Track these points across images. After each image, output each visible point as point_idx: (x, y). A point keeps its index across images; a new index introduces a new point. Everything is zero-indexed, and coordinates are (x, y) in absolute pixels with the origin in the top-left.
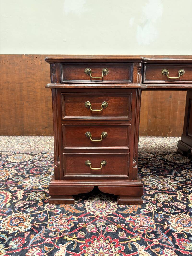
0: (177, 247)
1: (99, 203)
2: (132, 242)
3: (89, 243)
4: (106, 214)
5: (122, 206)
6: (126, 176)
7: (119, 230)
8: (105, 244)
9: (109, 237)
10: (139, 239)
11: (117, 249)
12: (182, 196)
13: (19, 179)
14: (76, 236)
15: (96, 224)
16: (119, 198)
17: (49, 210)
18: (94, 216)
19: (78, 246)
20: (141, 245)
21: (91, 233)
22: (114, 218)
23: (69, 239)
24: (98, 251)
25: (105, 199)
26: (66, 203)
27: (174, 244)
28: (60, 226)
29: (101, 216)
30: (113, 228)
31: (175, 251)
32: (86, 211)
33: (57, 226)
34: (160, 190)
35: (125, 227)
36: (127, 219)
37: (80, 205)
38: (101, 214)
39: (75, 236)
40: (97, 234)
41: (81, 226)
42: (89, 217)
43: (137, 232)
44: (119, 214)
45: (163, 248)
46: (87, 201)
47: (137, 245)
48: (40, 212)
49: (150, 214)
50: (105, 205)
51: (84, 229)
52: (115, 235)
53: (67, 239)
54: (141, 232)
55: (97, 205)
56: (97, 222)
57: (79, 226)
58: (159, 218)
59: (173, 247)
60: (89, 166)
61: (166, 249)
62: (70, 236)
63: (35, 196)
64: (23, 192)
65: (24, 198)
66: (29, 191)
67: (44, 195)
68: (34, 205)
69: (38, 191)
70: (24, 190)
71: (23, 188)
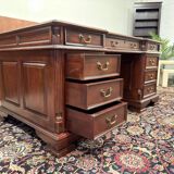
7: (120, 147)
8: (125, 156)
9: (121, 152)
10: (132, 145)
11: (132, 154)
14: (108, 162)
15: (106, 151)
18: (97, 148)
19: (117, 165)
20: (137, 147)
21: (111, 156)
24: (127, 160)
27: (145, 139)
29: (101, 146)
31: (149, 141)
32: (89, 149)
33: (89, 165)
38: (99, 145)
39: (106, 162)
40: (114, 155)
41: (101, 156)
45: (144, 143)
49: (119, 133)
52: (122, 150)
53: (106, 167)
54: (128, 142)
56: (104, 150)
62: (105, 164)
63: (34, 161)
64: (15, 166)
65: (27, 168)
66: (20, 162)
67: (41, 157)
68: (47, 166)
69: (29, 157)
70: (14, 163)
71: (8, 164)
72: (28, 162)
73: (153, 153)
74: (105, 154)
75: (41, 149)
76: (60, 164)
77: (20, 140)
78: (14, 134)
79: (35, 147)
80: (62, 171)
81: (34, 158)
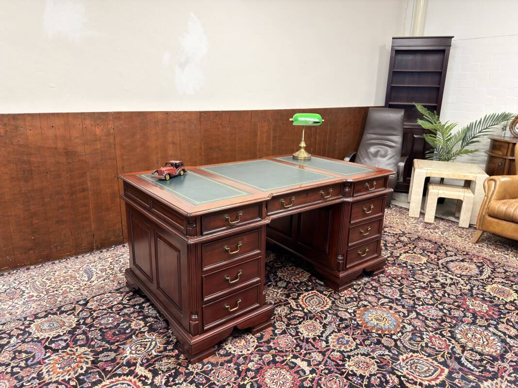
0: (317, 349)
1: (236, 342)
2: (289, 360)
3: (263, 376)
4: (253, 348)
5: (258, 334)
6: (258, 305)
7: (274, 356)
8: (274, 371)
9: (271, 365)
10: (292, 356)
11: (284, 370)
12: (295, 303)
13: (108, 356)
14: (248, 378)
15: (253, 361)
16: (254, 329)
17: (199, 370)
18: (244, 355)
19: (257, 383)
20: (296, 359)
21: (256, 370)
22: (261, 348)
23: (245, 382)
24: (273, 378)
25: (237, 335)
26: (207, 356)
27: (315, 348)
28: (227, 377)
29: (250, 352)
30: (268, 357)
31: (318, 352)
32: (234, 354)
33: (225, 379)
34: (275, 304)
35: (276, 352)
36: (271, 344)
37: (222, 352)
38: (248, 350)
39: (246, 378)
40: (261, 368)
41: (243, 368)
42: (241, 358)
43: (286, 351)
44: (261, 343)
45: (310, 353)
46: (224, 345)
47: (294, 360)
48: (192, 377)
49: (284, 332)
50: (243, 341)
51: (248, 370)
52: (274, 362)
53: (244, 384)
54: (289, 349)
55: (237, 344)
56: (252, 359)
57: (243, 369)
58: (293, 333)
59: (315, 350)
60: (228, 309)
61: (312, 353)
62: (244, 379)
63: (164, 365)
64: (143, 368)
65: (155, 373)
66: (149, 363)
67: (173, 359)
68: (177, 374)
69: (159, 359)
70: (141, 365)
71: (135, 364)
72: (157, 366)
73: (312, 372)
74: (250, 365)
75: (175, 347)
76: (192, 373)
77: (151, 329)
78: (145, 317)
79: (168, 343)
80: (191, 383)
81: (165, 360)
